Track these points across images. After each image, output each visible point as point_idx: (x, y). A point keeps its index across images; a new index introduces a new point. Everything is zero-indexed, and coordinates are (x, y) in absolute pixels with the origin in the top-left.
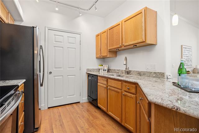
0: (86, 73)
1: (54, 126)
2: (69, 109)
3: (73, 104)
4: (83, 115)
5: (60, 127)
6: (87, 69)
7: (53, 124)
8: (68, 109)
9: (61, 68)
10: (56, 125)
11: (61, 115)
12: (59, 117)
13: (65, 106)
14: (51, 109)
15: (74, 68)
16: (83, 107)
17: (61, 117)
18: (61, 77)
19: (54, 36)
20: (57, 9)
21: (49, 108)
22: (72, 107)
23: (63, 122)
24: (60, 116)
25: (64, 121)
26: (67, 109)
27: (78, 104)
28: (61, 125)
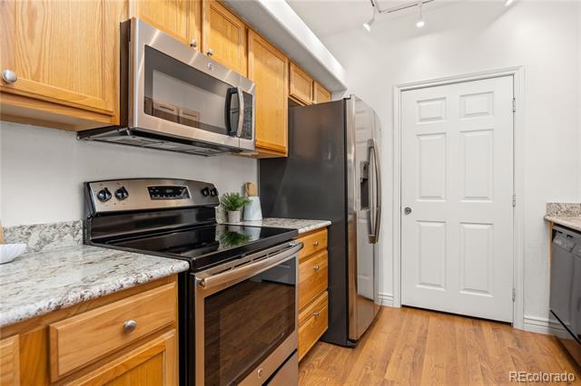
0: (546, 220)
1: (394, 356)
2: (460, 330)
3: (483, 323)
4: (503, 372)
5: (409, 367)
6: (549, 204)
7: (395, 351)
8: (457, 331)
9: (439, 198)
10: (401, 358)
11: (426, 338)
12: (418, 341)
13: (451, 317)
14: (409, 310)
15: (485, 198)
16: (519, 345)
17: (424, 343)
18: (440, 225)
19: (416, 104)
20: (420, 24)
21: (403, 306)
22: (475, 330)
23: (422, 359)
24: (423, 339)
25: (426, 357)
26: (455, 329)
27: (503, 328)
28: (413, 365)
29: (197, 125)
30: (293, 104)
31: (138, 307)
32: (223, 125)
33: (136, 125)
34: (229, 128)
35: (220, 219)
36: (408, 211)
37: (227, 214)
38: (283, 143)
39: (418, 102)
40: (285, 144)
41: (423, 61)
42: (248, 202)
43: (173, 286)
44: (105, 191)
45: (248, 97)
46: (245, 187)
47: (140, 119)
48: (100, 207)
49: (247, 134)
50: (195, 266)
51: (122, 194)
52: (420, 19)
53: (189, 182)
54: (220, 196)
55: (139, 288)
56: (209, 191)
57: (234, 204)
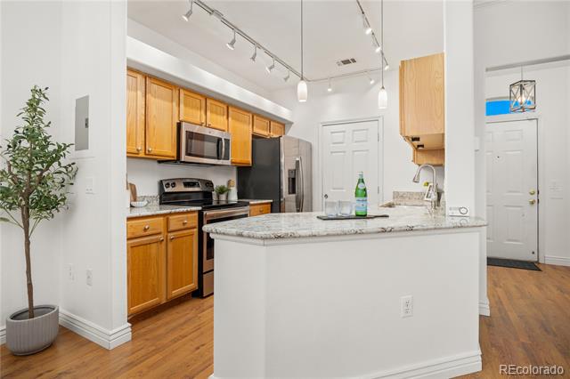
9: (342, 189)
19: (330, 134)
20: (330, 90)
29: (202, 157)
30: (255, 137)
31: (187, 218)
32: (216, 156)
33: (183, 160)
34: (218, 155)
35: (215, 198)
36: (326, 196)
37: (218, 197)
38: (249, 159)
39: (332, 133)
40: (250, 160)
41: (335, 108)
42: (229, 190)
43: (196, 214)
44: (168, 184)
45: (227, 141)
46: (229, 182)
47: (184, 157)
48: (166, 190)
49: (227, 158)
50: (204, 209)
51: (174, 185)
52: (330, 87)
53: (199, 180)
54: (215, 187)
55: (188, 212)
56: (209, 184)
57: (222, 191)
